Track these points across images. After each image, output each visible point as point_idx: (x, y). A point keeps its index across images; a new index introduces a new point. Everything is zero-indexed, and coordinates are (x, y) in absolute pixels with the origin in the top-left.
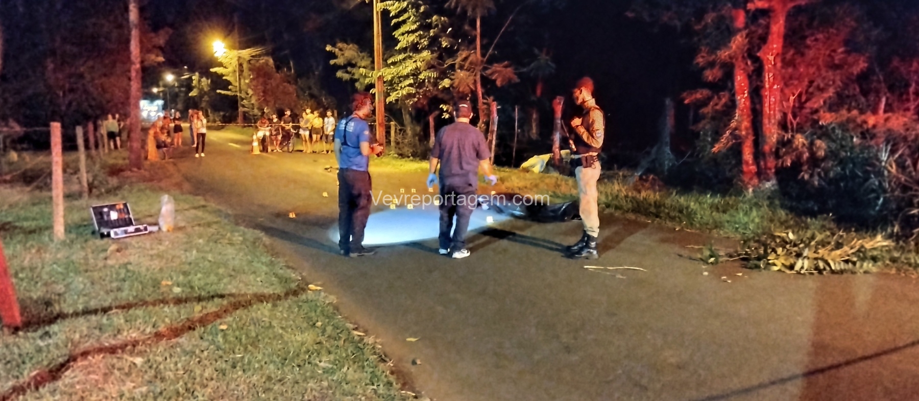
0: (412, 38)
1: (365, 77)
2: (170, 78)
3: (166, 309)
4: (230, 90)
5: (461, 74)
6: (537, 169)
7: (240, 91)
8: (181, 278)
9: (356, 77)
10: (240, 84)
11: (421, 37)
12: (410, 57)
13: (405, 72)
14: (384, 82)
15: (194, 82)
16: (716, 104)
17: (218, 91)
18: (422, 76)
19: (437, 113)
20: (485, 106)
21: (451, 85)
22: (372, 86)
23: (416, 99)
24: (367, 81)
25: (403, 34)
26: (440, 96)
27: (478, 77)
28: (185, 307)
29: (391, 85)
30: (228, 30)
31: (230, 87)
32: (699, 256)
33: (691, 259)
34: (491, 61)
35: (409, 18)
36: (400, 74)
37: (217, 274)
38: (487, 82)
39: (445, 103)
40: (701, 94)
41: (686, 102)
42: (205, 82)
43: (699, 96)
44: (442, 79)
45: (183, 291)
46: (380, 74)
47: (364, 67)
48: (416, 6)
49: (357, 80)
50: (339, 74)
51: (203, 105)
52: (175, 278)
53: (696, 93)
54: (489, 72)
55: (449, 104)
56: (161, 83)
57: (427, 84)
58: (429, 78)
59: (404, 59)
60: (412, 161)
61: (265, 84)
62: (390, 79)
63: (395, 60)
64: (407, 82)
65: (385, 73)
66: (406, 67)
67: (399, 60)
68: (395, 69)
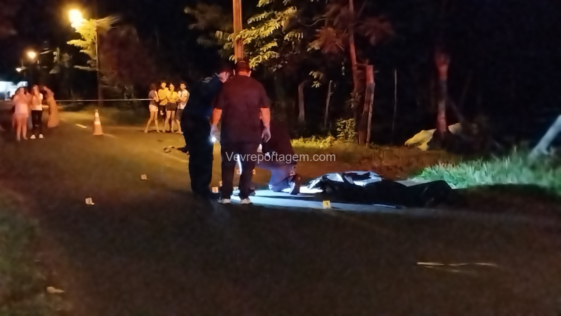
2: (32, 55)
4: (89, 65)
6: (423, 145)
7: (100, 66)
13: (268, 33)
14: (244, 46)
15: (55, 58)
17: (76, 67)
18: (286, 37)
19: (306, 81)
20: (360, 71)
21: (322, 47)
26: (309, 60)
27: (351, 35)
31: (89, 62)
36: (262, 36)
39: (315, 69)
42: (66, 58)
46: (239, 36)
55: (320, 71)
58: (294, 38)
59: (267, 18)
62: (250, 42)
63: (256, 20)
64: (270, 45)
65: (244, 35)
66: (268, 27)
67: (260, 20)
68: (256, 31)
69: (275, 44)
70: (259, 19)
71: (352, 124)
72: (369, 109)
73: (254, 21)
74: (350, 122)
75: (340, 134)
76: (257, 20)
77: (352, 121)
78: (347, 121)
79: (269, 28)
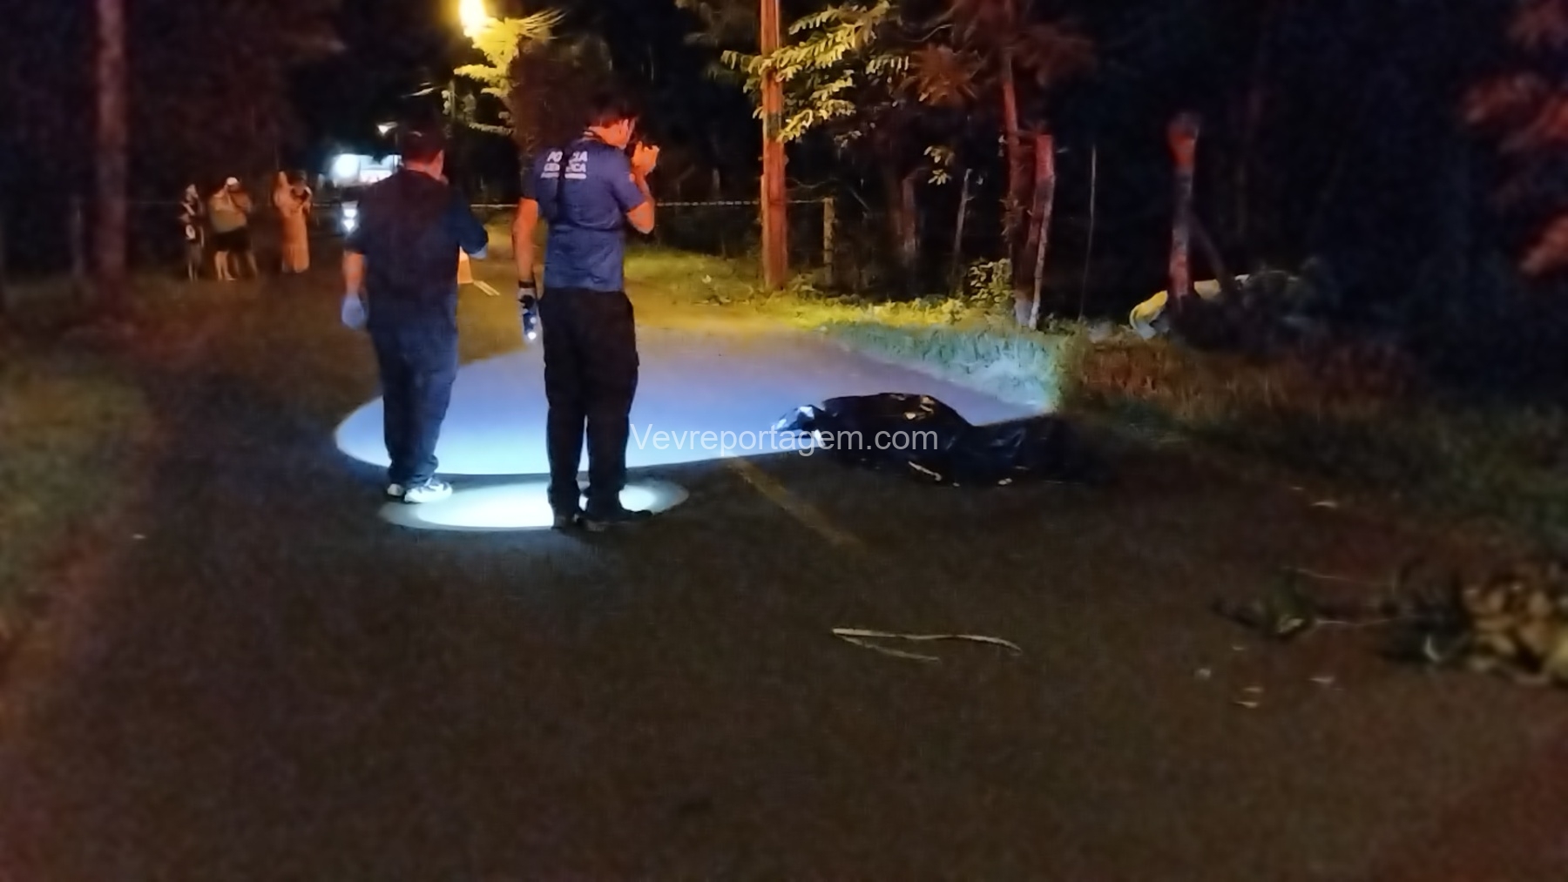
12: (847, 18)
13: (831, 59)
18: (870, 69)
20: (1024, 148)
23: (858, 133)
26: (926, 121)
36: (817, 65)
39: (936, 143)
55: (947, 145)
58: (894, 72)
59: (832, 23)
62: (790, 76)
63: (808, 25)
64: (836, 86)
65: (781, 62)
66: (835, 43)
67: (818, 25)
68: (806, 50)
69: (849, 83)
70: (815, 24)
71: (1004, 272)
72: (1041, 237)
73: (804, 28)
74: (1001, 266)
75: (976, 294)
76: (811, 27)
77: (1005, 264)
78: (995, 263)
79: (836, 47)
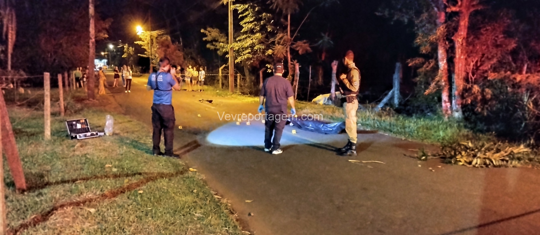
0: (250, 26)
1: (223, 48)
2: (111, 46)
3: (108, 181)
4: (145, 54)
5: (278, 47)
6: (321, 102)
7: (151, 55)
8: (117, 163)
9: (218, 47)
10: (151, 51)
11: (255, 25)
12: (249, 37)
13: (246, 45)
14: (234, 51)
15: (125, 49)
16: (427, 67)
17: (139, 55)
18: (256, 48)
19: (264, 69)
20: (292, 66)
21: (273, 53)
22: (227, 53)
23: (252, 61)
24: (224, 50)
25: (245, 23)
26: (266, 59)
27: (288, 49)
28: (119, 180)
29: (238, 52)
30: (145, 21)
31: (145, 52)
32: (416, 155)
33: (411, 157)
34: (296, 40)
35: (249, 14)
36: (243, 47)
37: (137, 161)
38: (293, 52)
39: (269, 63)
40: (419, 61)
41: (410, 65)
42: (131, 49)
43: (417, 62)
44: (268, 50)
45: (118, 171)
46: (232, 46)
47: (223, 42)
48: (254, 8)
49: (218, 50)
50: (208, 46)
51: (130, 62)
52: (113, 163)
53: (415, 60)
54: (294, 46)
55: (271, 64)
56: (106, 50)
57: (259, 52)
58: (260, 49)
59: (246, 38)
60: (249, 96)
61: (165, 51)
62: (237, 49)
64: (247, 51)
65: (234, 46)
66: (247, 42)
67: (243, 38)
68: (240, 44)
69: (250, 51)
73: (239, 39)
